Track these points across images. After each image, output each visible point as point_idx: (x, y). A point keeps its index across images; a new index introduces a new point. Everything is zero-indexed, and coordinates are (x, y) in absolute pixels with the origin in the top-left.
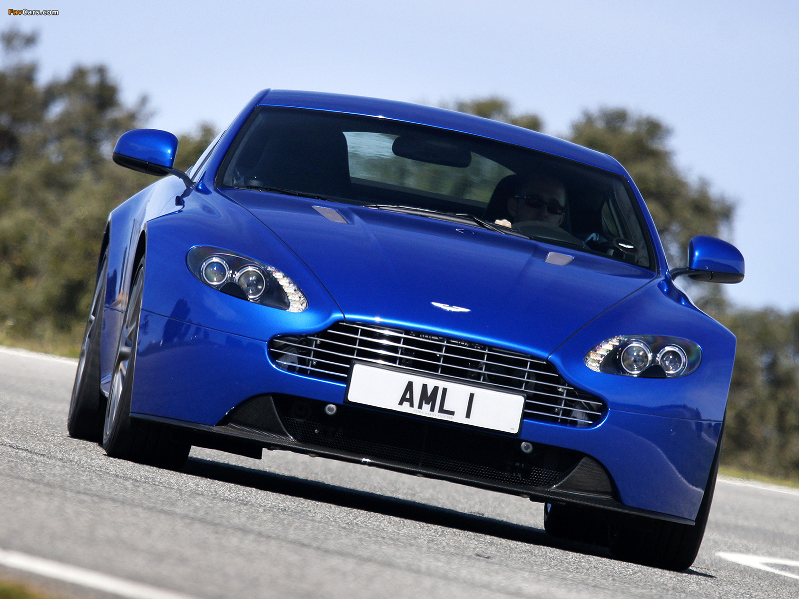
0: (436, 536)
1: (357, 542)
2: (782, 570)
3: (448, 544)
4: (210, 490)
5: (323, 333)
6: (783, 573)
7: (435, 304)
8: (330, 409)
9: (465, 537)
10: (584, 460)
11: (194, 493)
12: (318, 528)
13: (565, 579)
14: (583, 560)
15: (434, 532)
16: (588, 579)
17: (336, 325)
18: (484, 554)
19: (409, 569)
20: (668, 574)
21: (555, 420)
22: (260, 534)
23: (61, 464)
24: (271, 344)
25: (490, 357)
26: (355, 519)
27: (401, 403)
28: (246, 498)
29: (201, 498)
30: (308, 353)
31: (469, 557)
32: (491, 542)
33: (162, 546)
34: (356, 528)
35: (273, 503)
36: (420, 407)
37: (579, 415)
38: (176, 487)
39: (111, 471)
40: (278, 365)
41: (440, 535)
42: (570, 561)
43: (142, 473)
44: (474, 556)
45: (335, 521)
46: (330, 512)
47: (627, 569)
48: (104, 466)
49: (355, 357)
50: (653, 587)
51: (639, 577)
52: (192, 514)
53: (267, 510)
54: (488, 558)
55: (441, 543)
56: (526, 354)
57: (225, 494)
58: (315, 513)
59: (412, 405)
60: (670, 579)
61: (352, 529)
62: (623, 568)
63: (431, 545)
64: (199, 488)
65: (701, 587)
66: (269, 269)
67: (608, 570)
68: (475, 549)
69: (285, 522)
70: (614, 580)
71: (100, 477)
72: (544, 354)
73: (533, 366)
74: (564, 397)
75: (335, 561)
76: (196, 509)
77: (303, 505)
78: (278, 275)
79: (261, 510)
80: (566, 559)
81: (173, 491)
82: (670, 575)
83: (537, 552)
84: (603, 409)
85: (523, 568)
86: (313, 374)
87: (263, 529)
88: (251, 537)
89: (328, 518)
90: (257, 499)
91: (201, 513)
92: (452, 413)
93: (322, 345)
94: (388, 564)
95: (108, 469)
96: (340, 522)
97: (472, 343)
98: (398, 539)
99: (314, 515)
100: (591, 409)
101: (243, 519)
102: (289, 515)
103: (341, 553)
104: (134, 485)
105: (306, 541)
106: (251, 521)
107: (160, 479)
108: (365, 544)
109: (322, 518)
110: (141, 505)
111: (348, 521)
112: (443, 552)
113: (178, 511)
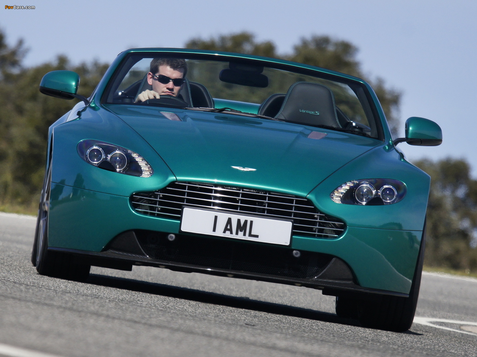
0: (219, 313)
1: (169, 319)
2: (440, 325)
3: (227, 318)
4: (74, 290)
6: (441, 327)
9: (238, 313)
11: (64, 292)
12: (145, 311)
13: (303, 337)
14: (314, 325)
15: (218, 311)
16: (318, 336)
18: (251, 323)
19: (204, 334)
20: (368, 331)
22: (108, 316)
26: (167, 304)
28: (97, 293)
29: (69, 295)
31: (241, 326)
32: (255, 316)
33: (46, 326)
34: (168, 310)
35: (115, 296)
38: (53, 288)
39: (11, 279)
41: (222, 313)
42: (305, 326)
43: (31, 280)
44: (245, 325)
45: (155, 306)
46: (151, 300)
47: (342, 329)
48: (6, 277)
50: (359, 340)
51: (350, 334)
52: (64, 305)
53: (112, 300)
54: (254, 326)
55: (223, 318)
57: (84, 292)
58: (142, 301)
60: (370, 334)
61: (166, 311)
62: (339, 328)
63: (217, 319)
64: (67, 288)
65: (390, 338)
67: (330, 330)
68: (245, 320)
69: (124, 308)
70: (334, 336)
71: (5, 284)
75: (156, 332)
76: (67, 302)
77: (134, 297)
79: (107, 301)
80: (303, 324)
81: (51, 291)
82: (369, 332)
83: (284, 321)
85: (277, 331)
87: (110, 313)
88: (102, 318)
89: (150, 304)
90: (105, 294)
91: (70, 304)
94: (190, 332)
95: (9, 278)
96: (158, 306)
98: (195, 316)
99: (141, 303)
101: (97, 307)
102: (126, 303)
103: (159, 326)
104: (26, 288)
105: (137, 320)
106: (101, 308)
107: (43, 284)
108: (175, 319)
109: (147, 304)
110: (31, 301)
111: (163, 306)
112: (225, 323)
113: (55, 303)
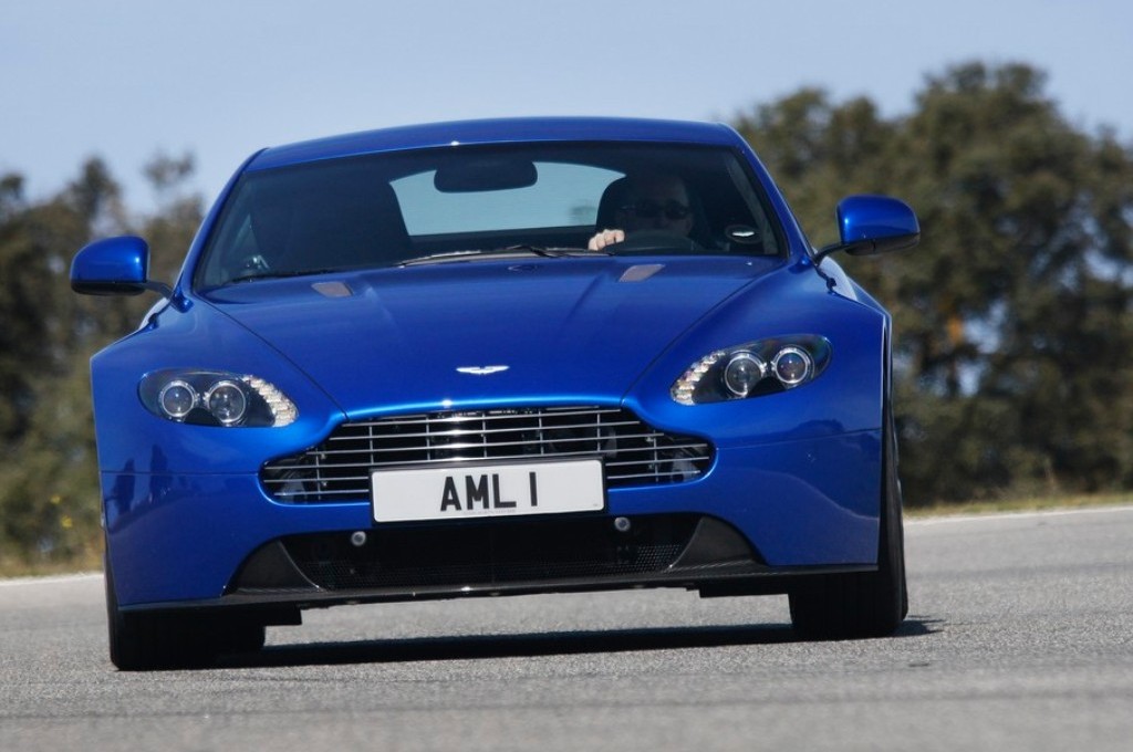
5: (325, 444)
7: (462, 370)
8: (359, 539)
10: (701, 521)
17: (339, 429)
21: (651, 481)
23: (341, 685)
24: (263, 474)
25: (546, 421)
27: (443, 508)
30: (312, 473)
36: (470, 506)
37: (683, 467)
40: (278, 499)
49: (372, 464)
56: (591, 405)
59: (458, 507)
66: (245, 379)
72: (615, 400)
73: (605, 418)
74: (655, 447)
78: (257, 384)
84: (710, 451)
86: (326, 499)
92: (513, 504)
93: (330, 459)
97: (520, 408)
100: (697, 454)
